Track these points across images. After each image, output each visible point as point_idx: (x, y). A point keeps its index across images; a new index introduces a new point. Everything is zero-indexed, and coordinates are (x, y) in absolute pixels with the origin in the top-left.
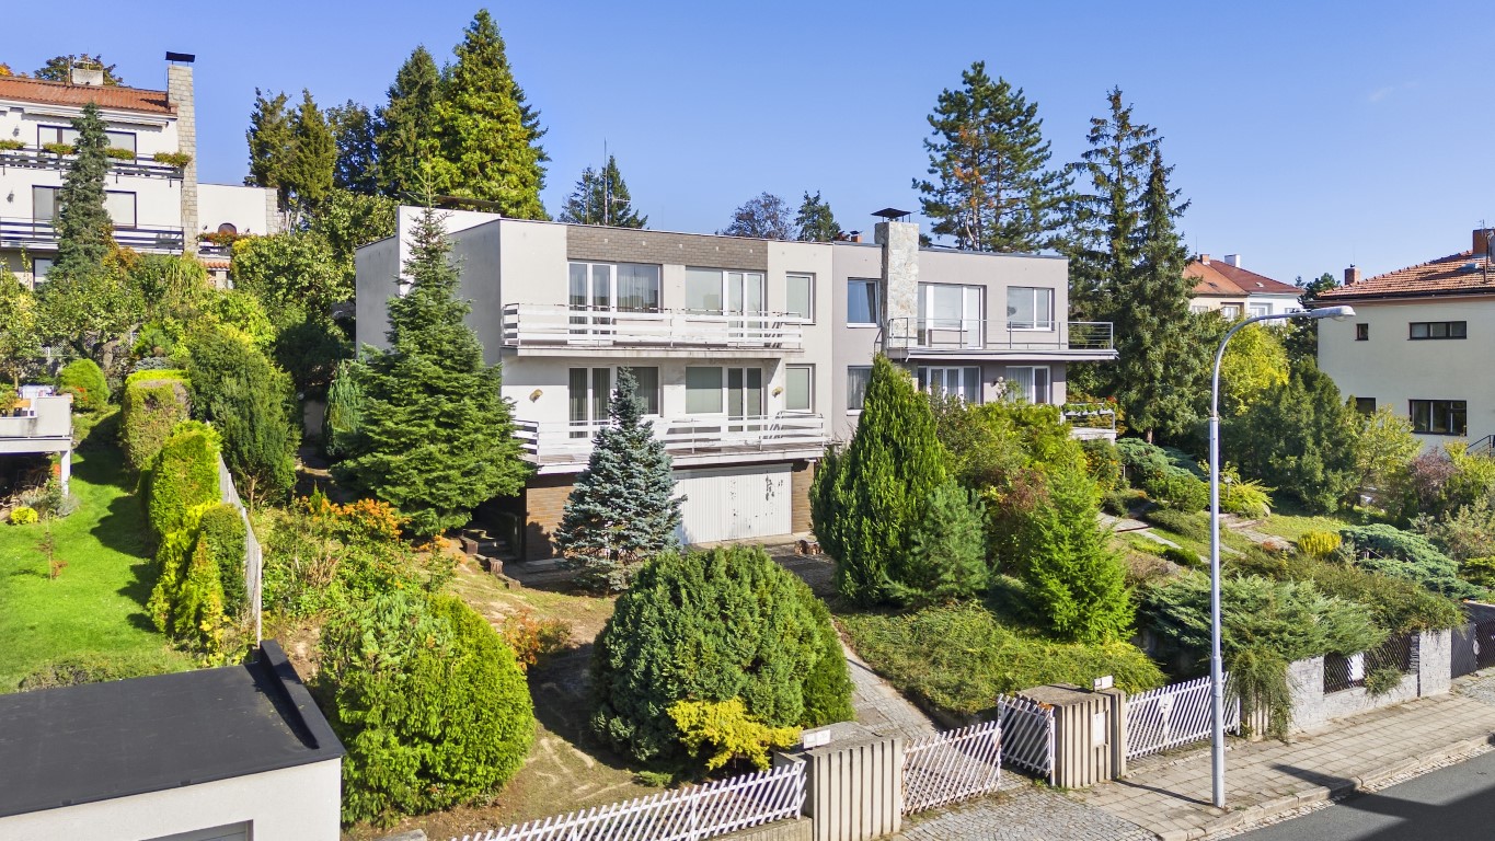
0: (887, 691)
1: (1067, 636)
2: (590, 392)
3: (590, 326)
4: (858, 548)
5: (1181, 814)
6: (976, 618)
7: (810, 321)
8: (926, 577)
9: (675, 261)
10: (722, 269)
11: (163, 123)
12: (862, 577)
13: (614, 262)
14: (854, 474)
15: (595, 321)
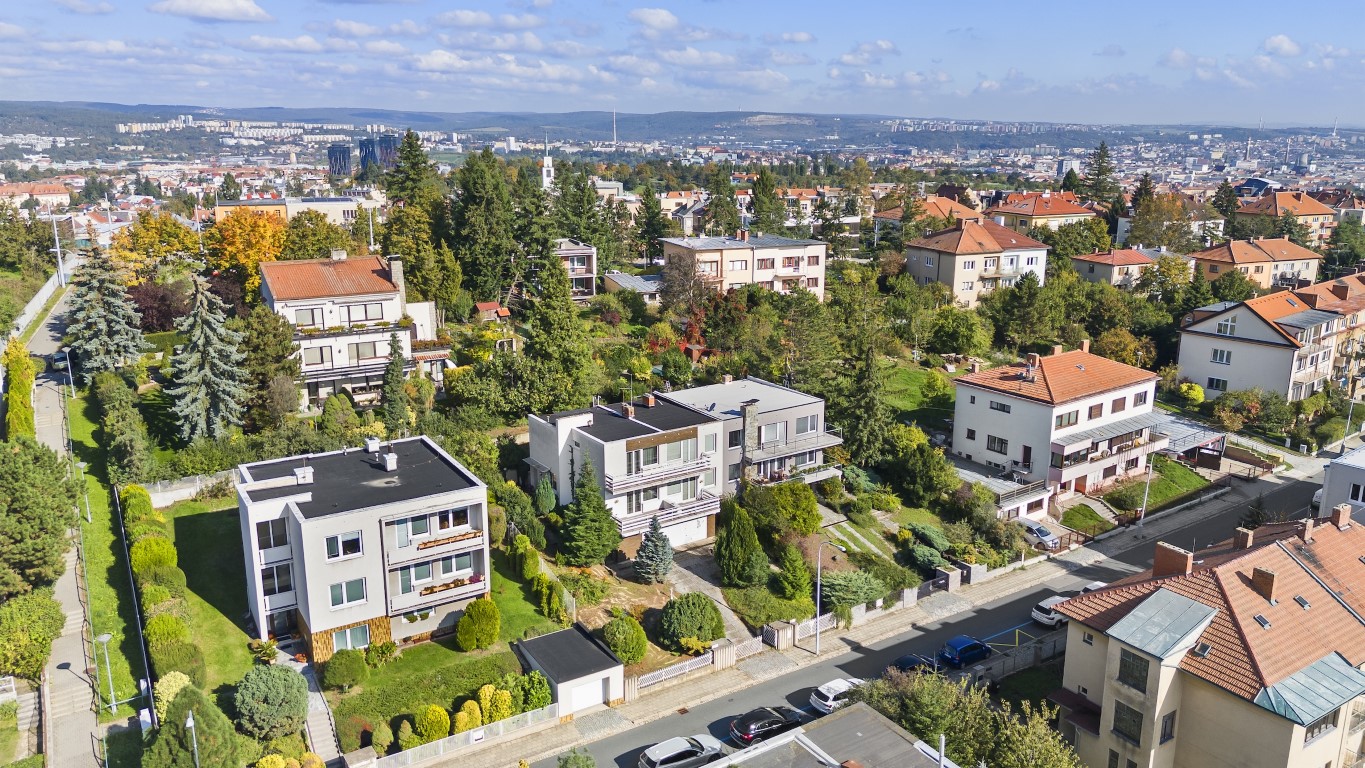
0: (736, 618)
1: (790, 599)
2: (634, 499)
4: (728, 571)
5: (806, 657)
6: (764, 592)
7: (715, 452)
8: (749, 579)
9: (661, 442)
10: (679, 439)
11: (394, 296)
12: (729, 578)
14: (728, 545)
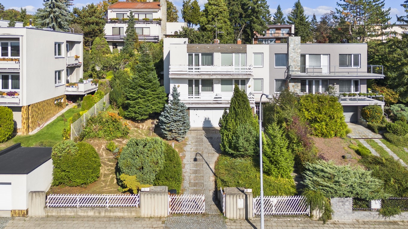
0: (212, 179)
1: (268, 174)
2: (194, 86)
3: (194, 70)
6: (248, 163)
7: (262, 66)
8: (237, 149)
9: (218, 51)
10: (232, 53)
11: (157, 11)
12: (223, 146)
13: (200, 53)
15: (196, 69)
